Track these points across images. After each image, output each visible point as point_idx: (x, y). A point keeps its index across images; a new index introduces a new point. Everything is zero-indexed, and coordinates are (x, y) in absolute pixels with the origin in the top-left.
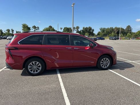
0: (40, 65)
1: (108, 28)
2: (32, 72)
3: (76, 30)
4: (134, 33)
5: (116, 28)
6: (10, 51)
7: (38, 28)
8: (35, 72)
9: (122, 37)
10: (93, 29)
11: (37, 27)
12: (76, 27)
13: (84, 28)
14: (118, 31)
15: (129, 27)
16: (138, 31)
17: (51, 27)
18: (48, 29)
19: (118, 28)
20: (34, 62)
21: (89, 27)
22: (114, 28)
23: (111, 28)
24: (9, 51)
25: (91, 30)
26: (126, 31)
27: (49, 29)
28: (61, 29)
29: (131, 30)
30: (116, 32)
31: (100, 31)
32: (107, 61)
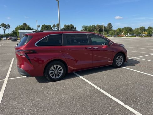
0: (61, 68)
1: (90, 26)
2: (54, 77)
3: (57, 28)
4: (115, 31)
5: (98, 25)
6: (27, 55)
7: (9, 26)
8: (57, 77)
9: (105, 35)
10: (75, 27)
11: (7, 25)
12: (56, 25)
13: (65, 26)
14: (99, 28)
15: (110, 24)
16: (118, 29)
17: (25, 24)
18: (22, 27)
19: (100, 25)
20: (55, 66)
21: (71, 25)
22: (96, 26)
23: (93, 26)
24: (25, 55)
25: (74, 28)
26: (107, 29)
27: (24, 27)
28: (39, 26)
29: (111, 28)
30: (98, 30)
31: (82, 29)
32: (121, 59)
